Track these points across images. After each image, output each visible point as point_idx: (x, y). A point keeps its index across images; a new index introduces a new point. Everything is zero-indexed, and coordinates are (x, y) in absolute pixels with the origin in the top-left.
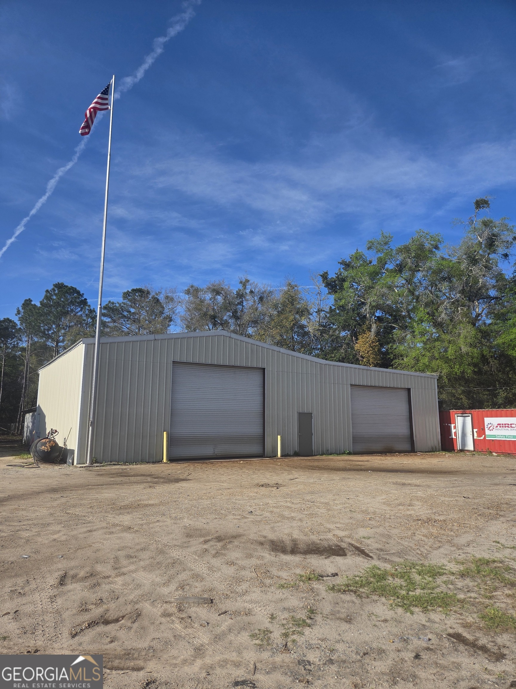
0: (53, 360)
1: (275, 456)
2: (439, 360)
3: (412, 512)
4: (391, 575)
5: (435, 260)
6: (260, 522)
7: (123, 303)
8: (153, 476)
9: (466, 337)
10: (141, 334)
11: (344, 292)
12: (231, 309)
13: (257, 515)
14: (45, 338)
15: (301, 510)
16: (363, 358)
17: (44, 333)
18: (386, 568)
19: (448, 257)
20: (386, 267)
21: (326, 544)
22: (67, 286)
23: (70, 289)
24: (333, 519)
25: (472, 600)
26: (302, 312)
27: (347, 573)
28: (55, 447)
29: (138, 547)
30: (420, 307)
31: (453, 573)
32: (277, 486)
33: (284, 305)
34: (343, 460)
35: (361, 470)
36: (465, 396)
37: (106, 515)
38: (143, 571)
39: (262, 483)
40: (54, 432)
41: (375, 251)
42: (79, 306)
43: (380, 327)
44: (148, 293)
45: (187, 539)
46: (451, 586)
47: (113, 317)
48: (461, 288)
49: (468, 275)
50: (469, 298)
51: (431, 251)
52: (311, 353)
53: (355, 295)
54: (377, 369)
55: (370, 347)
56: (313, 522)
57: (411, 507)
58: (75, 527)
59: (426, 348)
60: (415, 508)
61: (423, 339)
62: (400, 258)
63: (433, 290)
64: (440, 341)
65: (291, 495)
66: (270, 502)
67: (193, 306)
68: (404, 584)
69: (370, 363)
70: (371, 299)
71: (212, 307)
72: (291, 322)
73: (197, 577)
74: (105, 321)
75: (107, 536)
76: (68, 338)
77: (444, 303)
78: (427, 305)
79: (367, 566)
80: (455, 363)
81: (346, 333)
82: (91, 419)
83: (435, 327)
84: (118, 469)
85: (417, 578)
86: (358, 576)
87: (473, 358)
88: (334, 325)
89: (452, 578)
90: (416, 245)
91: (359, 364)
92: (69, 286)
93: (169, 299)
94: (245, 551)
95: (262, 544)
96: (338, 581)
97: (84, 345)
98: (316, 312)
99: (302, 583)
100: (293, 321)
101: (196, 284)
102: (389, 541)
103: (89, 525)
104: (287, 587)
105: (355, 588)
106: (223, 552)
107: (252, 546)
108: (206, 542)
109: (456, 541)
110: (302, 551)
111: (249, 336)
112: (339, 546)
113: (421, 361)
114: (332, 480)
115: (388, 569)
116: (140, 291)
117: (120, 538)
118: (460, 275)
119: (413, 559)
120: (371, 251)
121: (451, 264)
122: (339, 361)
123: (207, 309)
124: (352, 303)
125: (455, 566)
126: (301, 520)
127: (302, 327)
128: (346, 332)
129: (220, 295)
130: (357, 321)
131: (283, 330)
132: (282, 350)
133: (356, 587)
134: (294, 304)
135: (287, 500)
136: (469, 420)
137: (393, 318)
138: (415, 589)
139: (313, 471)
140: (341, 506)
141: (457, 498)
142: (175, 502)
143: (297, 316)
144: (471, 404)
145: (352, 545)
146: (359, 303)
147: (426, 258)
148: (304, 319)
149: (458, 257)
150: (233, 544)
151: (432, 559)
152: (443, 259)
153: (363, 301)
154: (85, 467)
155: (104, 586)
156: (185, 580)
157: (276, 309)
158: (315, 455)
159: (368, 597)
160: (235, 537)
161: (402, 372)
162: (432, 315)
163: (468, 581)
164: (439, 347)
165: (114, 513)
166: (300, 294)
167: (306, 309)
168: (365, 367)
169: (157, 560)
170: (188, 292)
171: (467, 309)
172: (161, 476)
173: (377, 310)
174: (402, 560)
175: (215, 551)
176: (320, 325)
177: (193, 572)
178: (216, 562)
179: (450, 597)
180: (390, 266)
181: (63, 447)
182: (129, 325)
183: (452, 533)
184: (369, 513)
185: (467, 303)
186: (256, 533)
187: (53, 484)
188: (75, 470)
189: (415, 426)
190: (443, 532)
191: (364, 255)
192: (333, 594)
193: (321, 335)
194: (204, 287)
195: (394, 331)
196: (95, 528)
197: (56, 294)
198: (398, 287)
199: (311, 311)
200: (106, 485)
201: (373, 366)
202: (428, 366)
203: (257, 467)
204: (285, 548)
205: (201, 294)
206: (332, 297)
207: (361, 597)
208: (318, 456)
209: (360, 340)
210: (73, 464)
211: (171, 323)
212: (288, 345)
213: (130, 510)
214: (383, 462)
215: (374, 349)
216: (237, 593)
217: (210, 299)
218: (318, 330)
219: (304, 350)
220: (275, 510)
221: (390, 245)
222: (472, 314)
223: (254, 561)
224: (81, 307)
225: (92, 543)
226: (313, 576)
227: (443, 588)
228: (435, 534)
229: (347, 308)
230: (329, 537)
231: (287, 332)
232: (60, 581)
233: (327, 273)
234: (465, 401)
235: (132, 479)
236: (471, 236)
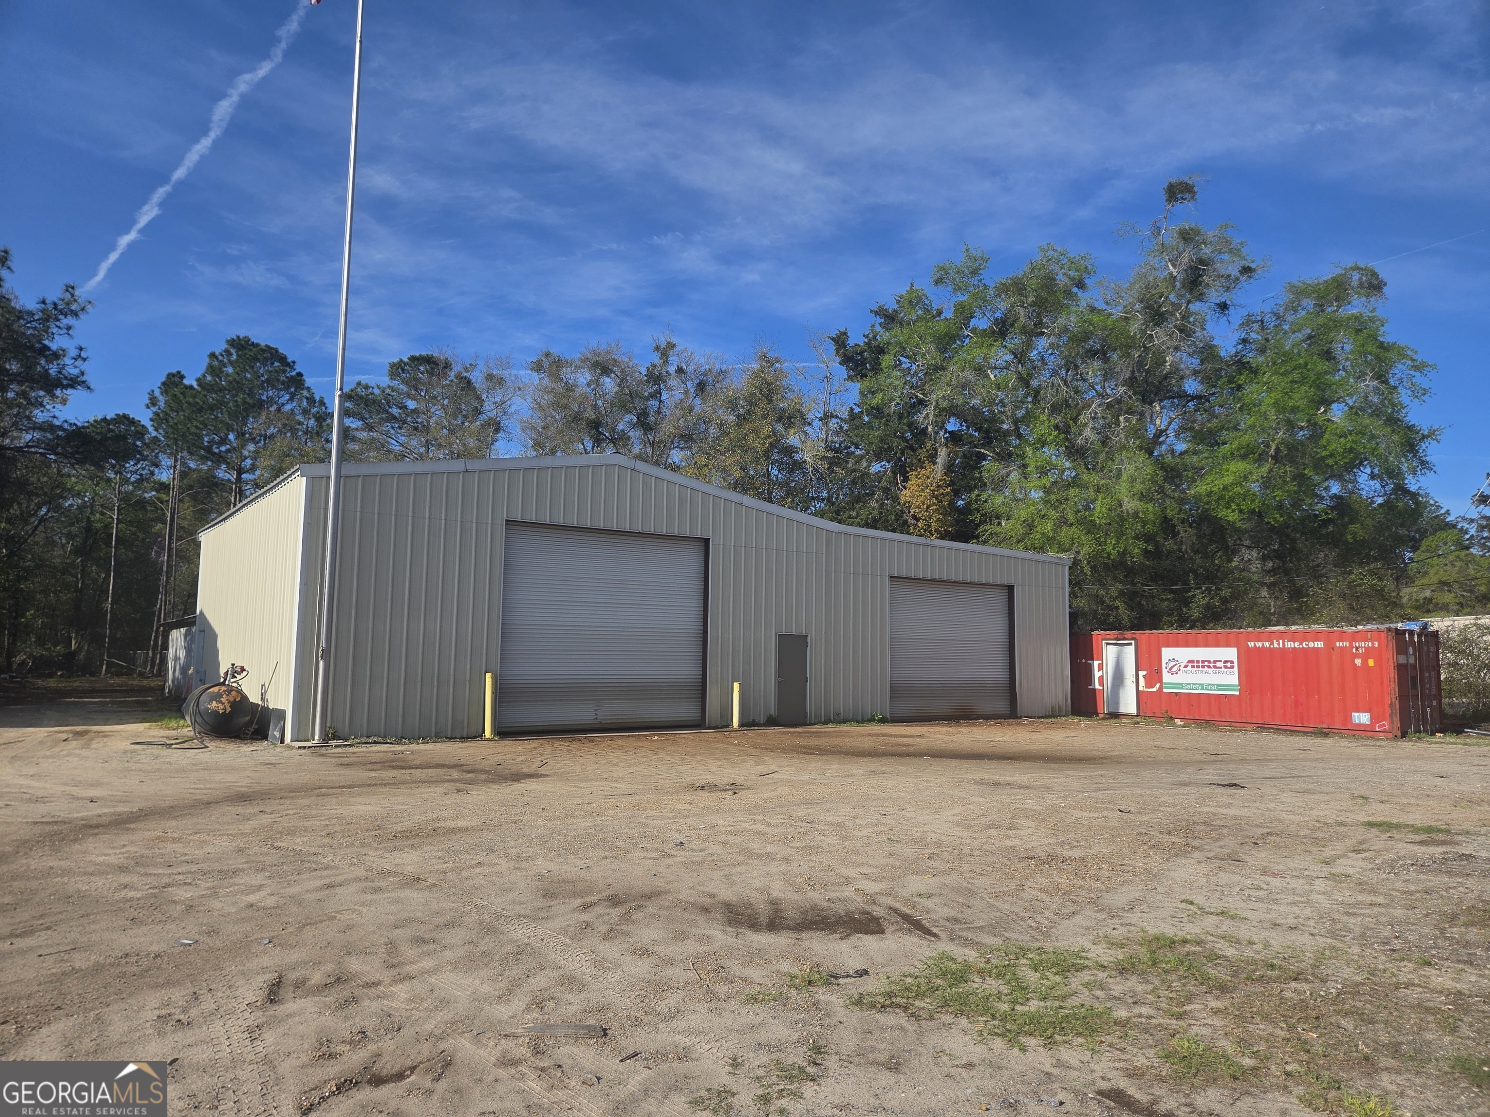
0: (230, 512)
1: (727, 726)
2: (1074, 527)
3: (1016, 842)
4: (979, 972)
5: (1076, 311)
6: (700, 863)
7: (389, 387)
8: (464, 768)
9: (1133, 480)
10: (431, 459)
11: (881, 377)
12: (635, 408)
13: (693, 850)
14: (212, 461)
15: (785, 840)
16: (917, 519)
17: (208, 450)
18: (966, 958)
19: (1104, 307)
20: (971, 324)
21: (841, 911)
22: (258, 345)
23: (263, 351)
24: (854, 858)
25: (1144, 1020)
26: (790, 418)
27: (888, 969)
28: (241, 703)
29: (440, 920)
30: (1041, 413)
31: (1102, 966)
32: (734, 788)
33: (750, 403)
34: (869, 735)
35: (908, 755)
36: (1125, 602)
37: (364, 851)
38: (451, 971)
39: (702, 783)
40: (237, 671)
41: (950, 288)
42: (287, 389)
43: (956, 454)
44: (447, 365)
45: (546, 903)
46: (1099, 993)
47: (366, 419)
48: (1128, 375)
49: (1144, 346)
50: (1143, 397)
51: (1068, 293)
52: (808, 508)
53: (905, 383)
54: (946, 543)
55: (933, 496)
56: (811, 864)
57: (1014, 832)
58: (296, 877)
59: (1048, 501)
60: (1022, 833)
61: (1044, 481)
62: (1003, 305)
63: (1069, 379)
64: (1078, 486)
65: (765, 808)
66: (721, 822)
67: (548, 397)
68: (1005, 990)
69: (930, 532)
70: (939, 394)
71: (591, 403)
72: (766, 439)
73: (570, 981)
74: (349, 427)
75: (369, 897)
76: (262, 462)
77: (1090, 406)
78: (1055, 409)
79: (928, 954)
80: (1107, 534)
81: (881, 467)
82: (323, 644)
83: (1069, 458)
84: (384, 752)
85: (1031, 977)
86: (910, 975)
87: (1144, 523)
88: (857, 448)
89: (1102, 975)
90: (1038, 279)
91: (908, 533)
92: (263, 344)
93: (495, 381)
94: (671, 927)
95: (706, 910)
96: (872, 985)
97: (305, 478)
98: (821, 419)
99: (794, 992)
100: (769, 437)
101: (555, 351)
102: (972, 902)
103: (326, 873)
104: (763, 1000)
105: (905, 1000)
106: (624, 927)
107: (686, 916)
108: (586, 907)
109: (1107, 899)
110: (791, 923)
111: (675, 468)
112: (868, 913)
113: (1039, 529)
114: (849, 776)
115: (971, 959)
116: (428, 360)
117: (396, 901)
118: (1128, 345)
119: (1021, 937)
120: (941, 287)
121: (1109, 322)
122: (867, 525)
123: (579, 406)
124: (898, 400)
125: (1108, 951)
126: (787, 860)
127: (789, 451)
128: (883, 463)
129: (609, 376)
130: (907, 441)
131: (748, 457)
132: (748, 500)
133: (908, 998)
134: (772, 401)
135: (756, 817)
136: (1130, 652)
137: (984, 435)
138: (1028, 999)
139: (807, 757)
140: (871, 830)
141: (1106, 813)
142: (515, 823)
143: (779, 427)
144: (1136, 618)
145: (896, 911)
146: (912, 401)
147: (1058, 308)
148: (795, 433)
149: (1125, 307)
150: (646, 910)
151: (1060, 938)
152: (1093, 309)
153: (921, 396)
154: (309, 747)
155: (367, 1003)
156: (546, 990)
157: (733, 410)
158: (811, 724)
159: (932, 1018)
160: (648, 896)
161: (997, 551)
162: (1064, 430)
163: (1133, 983)
164: (1076, 499)
165: (380, 846)
166: (786, 377)
167: (799, 411)
168: (922, 540)
169: (482, 948)
170: (538, 367)
171: (1138, 420)
172: (481, 767)
173: (949, 417)
174: (998, 941)
175: (608, 927)
176: (828, 448)
177: (561, 972)
178: (610, 950)
179: (1099, 1016)
180: (981, 323)
181: (260, 703)
182: (403, 438)
183: (1099, 884)
184: (927, 845)
185: (1138, 405)
186: (692, 888)
187: (240, 784)
188: (287, 753)
189: (1020, 662)
190: (1080, 882)
191: (927, 298)
192: (859, 1014)
193: (829, 468)
194: (576, 356)
195: (984, 463)
196: (340, 879)
197: (231, 363)
198: (996, 368)
199: (810, 416)
200: (359, 786)
201: (937, 538)
202: (1050, 541)
203: (688, 749)
204: (756, 919)
205: (567, 373)
206: (856, 387)
207: (918, 1018)
208: (817, 726)
209: (913, 482)
210: (282, 742)
211: (499, 435)
212: (757, 489)
213: (417, 840)
214: (954, 738)
215: (941, 501)
216: (659, 1014)
217: (589, 385)
218: (823, 458)
219: (793, 500)
220: (732, 839)
221: (981, 277)
222: (1146, 430)
223: (691, 947)
224: (291, 393)
225: (336, 912)
226: (817, 976)
227: (1084, 997)
228: (1064, 886)
229: (886, 411)
230: (847, 894)
231: (756, 460)
232: (269, 994)
233: (845, 334)
234: (1124, 613)
235: (417, 773)
236: (1154, 261)
